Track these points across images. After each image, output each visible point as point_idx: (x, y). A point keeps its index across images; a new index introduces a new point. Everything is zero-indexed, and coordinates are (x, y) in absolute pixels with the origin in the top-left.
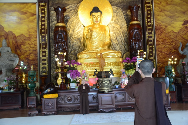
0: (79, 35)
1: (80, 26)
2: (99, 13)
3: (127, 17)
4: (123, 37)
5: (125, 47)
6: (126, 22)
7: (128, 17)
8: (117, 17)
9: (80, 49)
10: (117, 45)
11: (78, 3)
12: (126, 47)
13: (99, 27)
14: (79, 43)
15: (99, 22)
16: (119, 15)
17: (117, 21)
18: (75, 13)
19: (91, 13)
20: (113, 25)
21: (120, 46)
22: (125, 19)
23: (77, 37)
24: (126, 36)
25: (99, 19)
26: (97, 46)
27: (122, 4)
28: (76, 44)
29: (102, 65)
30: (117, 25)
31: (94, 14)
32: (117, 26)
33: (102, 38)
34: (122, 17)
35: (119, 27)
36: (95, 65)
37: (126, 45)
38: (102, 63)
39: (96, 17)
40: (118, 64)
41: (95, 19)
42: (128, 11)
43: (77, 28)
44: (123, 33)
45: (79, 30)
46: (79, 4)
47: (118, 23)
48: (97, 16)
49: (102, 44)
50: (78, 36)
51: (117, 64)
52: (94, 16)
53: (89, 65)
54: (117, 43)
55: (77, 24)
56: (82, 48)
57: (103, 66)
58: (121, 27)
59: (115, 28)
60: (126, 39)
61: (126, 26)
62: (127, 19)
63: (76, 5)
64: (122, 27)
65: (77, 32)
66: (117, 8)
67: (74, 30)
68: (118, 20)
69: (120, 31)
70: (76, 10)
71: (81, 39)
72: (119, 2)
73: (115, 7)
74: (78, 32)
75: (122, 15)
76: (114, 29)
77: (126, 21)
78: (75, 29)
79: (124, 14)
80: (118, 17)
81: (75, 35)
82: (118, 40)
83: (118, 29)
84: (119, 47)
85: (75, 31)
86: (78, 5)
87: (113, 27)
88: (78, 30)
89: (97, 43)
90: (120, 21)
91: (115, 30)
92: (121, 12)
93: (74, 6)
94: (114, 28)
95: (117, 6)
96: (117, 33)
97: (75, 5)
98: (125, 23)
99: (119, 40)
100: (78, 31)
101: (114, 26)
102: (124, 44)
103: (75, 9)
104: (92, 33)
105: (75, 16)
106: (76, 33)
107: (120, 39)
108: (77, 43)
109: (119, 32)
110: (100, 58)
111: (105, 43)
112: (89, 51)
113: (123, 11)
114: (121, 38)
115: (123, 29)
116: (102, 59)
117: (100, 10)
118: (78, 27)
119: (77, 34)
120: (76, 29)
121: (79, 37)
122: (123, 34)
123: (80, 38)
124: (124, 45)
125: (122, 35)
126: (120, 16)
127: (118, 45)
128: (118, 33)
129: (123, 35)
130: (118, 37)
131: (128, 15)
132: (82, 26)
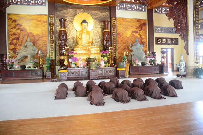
2: (86, 24)
3: (102, 27)
5: (100, 44)
10: (96, 42)
14: (73, 41)
18: (71, 22)
19: (81, 23)
20: (94, 31)
25: (86, 27)
26: (85, 43)
27: (99, 19)
31: (83, 24)
33: (88, 38)
34: (98, 26)
35: (97, 32)
38: (89, 53)
40: (97, 54)
41: (84, 27)
42: (102, 23)
45: (73, 33)
46: (73, 17)
55: (72, 29)
56: (75, 44)
57: (90, 55)
69: (97, 34)
73: (95, 20)
80: (96, 26)
84: (97, 44)
89: (85, 41)
90: (97, 28)
91: (95, 34)
92: (98, 23)
96: (96, 36)
97: (71, 17)
99: (97, 40)
102: (100, 42)
110: (88, 50)
111: (89, 41)
112: (80, 46)
113: (100, 23)
114: (98, 38)
115: (99, 33)
120: (71, 32)
122: (99, 36)
130: (96, 38)
131: (103, 25)
132: (75, 30)
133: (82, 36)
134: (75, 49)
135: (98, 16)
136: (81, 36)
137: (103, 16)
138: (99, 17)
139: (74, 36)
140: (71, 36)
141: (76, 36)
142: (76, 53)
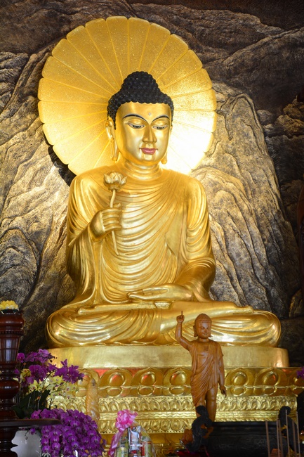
0: (36, 219)
1: (42, 169)
2: (159, 109)
3: (278, 143)
4: (259, 242)
5: (268, 292)
6: (275, 166)
7: (282, 144)
8: (230, 139)
9: (37, 291)
10: (231, 279)
11: (32, 47)
12: (274, 292)
13: (157, 181)
14: (32, 261)
15: (157, 153)
16: (239, 126)
17: (230, 157)
18: (15, 97)
20: (211, 176)
21: (246, 285)
22: (270, 153)
23: (23, 225)
24: (273, 236)
25: (159, 134)
26: (147, 276)
27: (253, 77)
28: (13, 265)
29: (206, 384)
30: (233, 178)
31: (133, 107)
32: (230, 185)
33: (172, 235)
34: (253, 140)
35: (242, 188)
36: (148, 381)
37: (272, 284)
38: (210, 373)
39: (144, 122)
40: (268, 383)
41: (137, 137)
42: (282, 113)
43: (27, 178)
44: (258, 219)
45: (36, 190)
46: (36, 51)
47: (236, 167)
48: (150, 122)
49: (175, 270)
50: (28, 222)
51: (265, 380)
52: (137, 122)
53: (114, 384)
54: (228, 273)
55: (23, 158)
56: (50, 288)
57: (212, 391)
58: (250, 191)
59: (221, 193)
60: (274, 251)
61: (274, 187)
62: (277, 152)
63: (25, 55)
64: (254, 192)
65: (22, 198)
66: (230, 91)
67: (7, 188)
68: (234, 153)
69: (245, 207)
70: (19, 84)
71: (43, 237)
72: (242, 64)
73: (224, 85)
74: (28, 202)
75: (256, 130)
76: (217, 199)
77: (274, 161)
78: (12, 182)
79: (263, 124)
80: (236, 138)
81: (13, 218)
82: (234, 255)
83: (238, 197)
84: (240, 291)
85: (11, 193)
86: (33, 57)
87: (211, 189)
88: (30, 189)
89: (146, 263)
90: (243, 159)
91: (222, 201)
92: (250, 112)
93: (9, 62)
94: (216, 191)
95: (229, 85)
96: (230, 221)
97: (18, 57)
98: (270, 173)
99: (238, 255)
100: (32, 193)
101: (215, 183)
102: (266, 279)
103: (16, 79)
104: (122, 208)
105: (17, 116)
106: (19, 204)
107: (243, 251)
108: (24, 261)
109: (240, 215)
110: (197, 342)
111: (187, 263)
112: (105, 303)
113: (260, 112)
114: (250, 244)
115: (262, 199)
116: (211, 347)
117: (163, 89)
118: (31, 171)
119: (26, 211)
120: (20, 184)
121: (34, 227)
122: (259, 227)
123: (38, 233)
124: (265, 283)
125: (256, 231)
126: (247, 136)
127: (235, 278)
128: (235, 220)
129: (261, 232)
130: (237, 240)
131: (285, 133)
132: (54, 170)
133: (119, 218)
134: (58, 332)
135: (247, 53)
136: (111, 211)
137: (285, 54)
138: (257, 64)
139: (44, 220)
140: (18, 221)
141: (60, 219)
142: (72, 374)
